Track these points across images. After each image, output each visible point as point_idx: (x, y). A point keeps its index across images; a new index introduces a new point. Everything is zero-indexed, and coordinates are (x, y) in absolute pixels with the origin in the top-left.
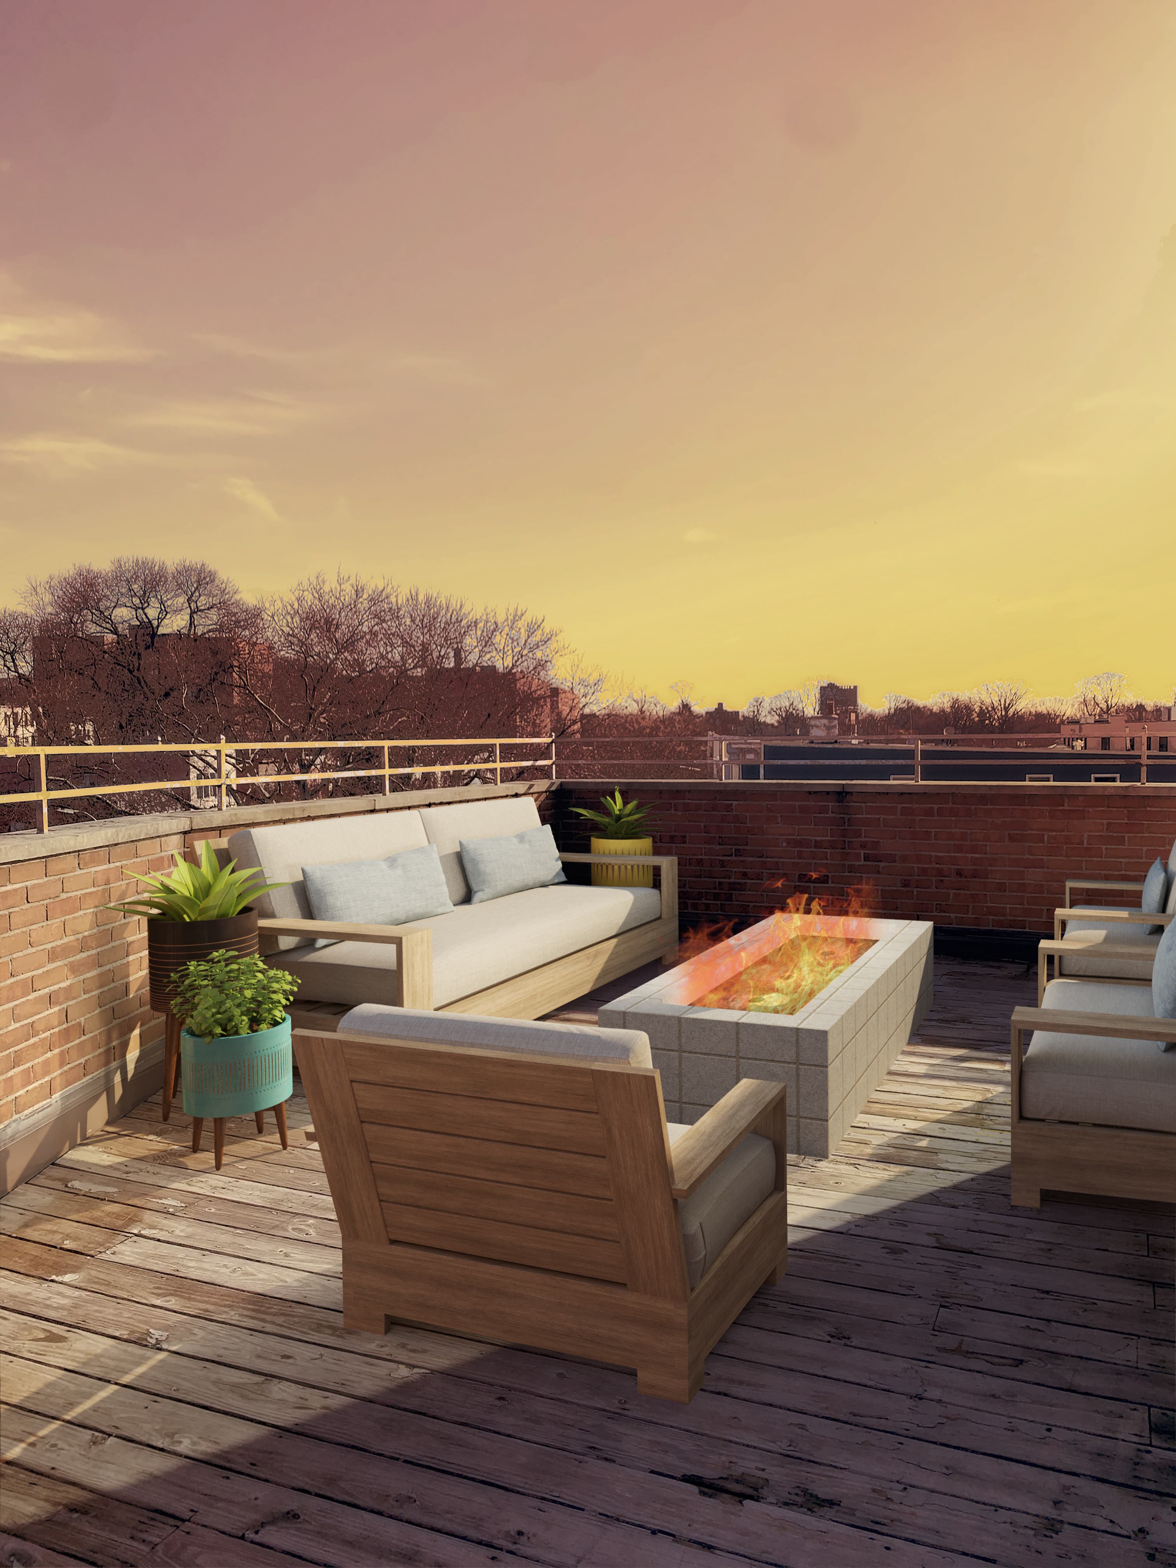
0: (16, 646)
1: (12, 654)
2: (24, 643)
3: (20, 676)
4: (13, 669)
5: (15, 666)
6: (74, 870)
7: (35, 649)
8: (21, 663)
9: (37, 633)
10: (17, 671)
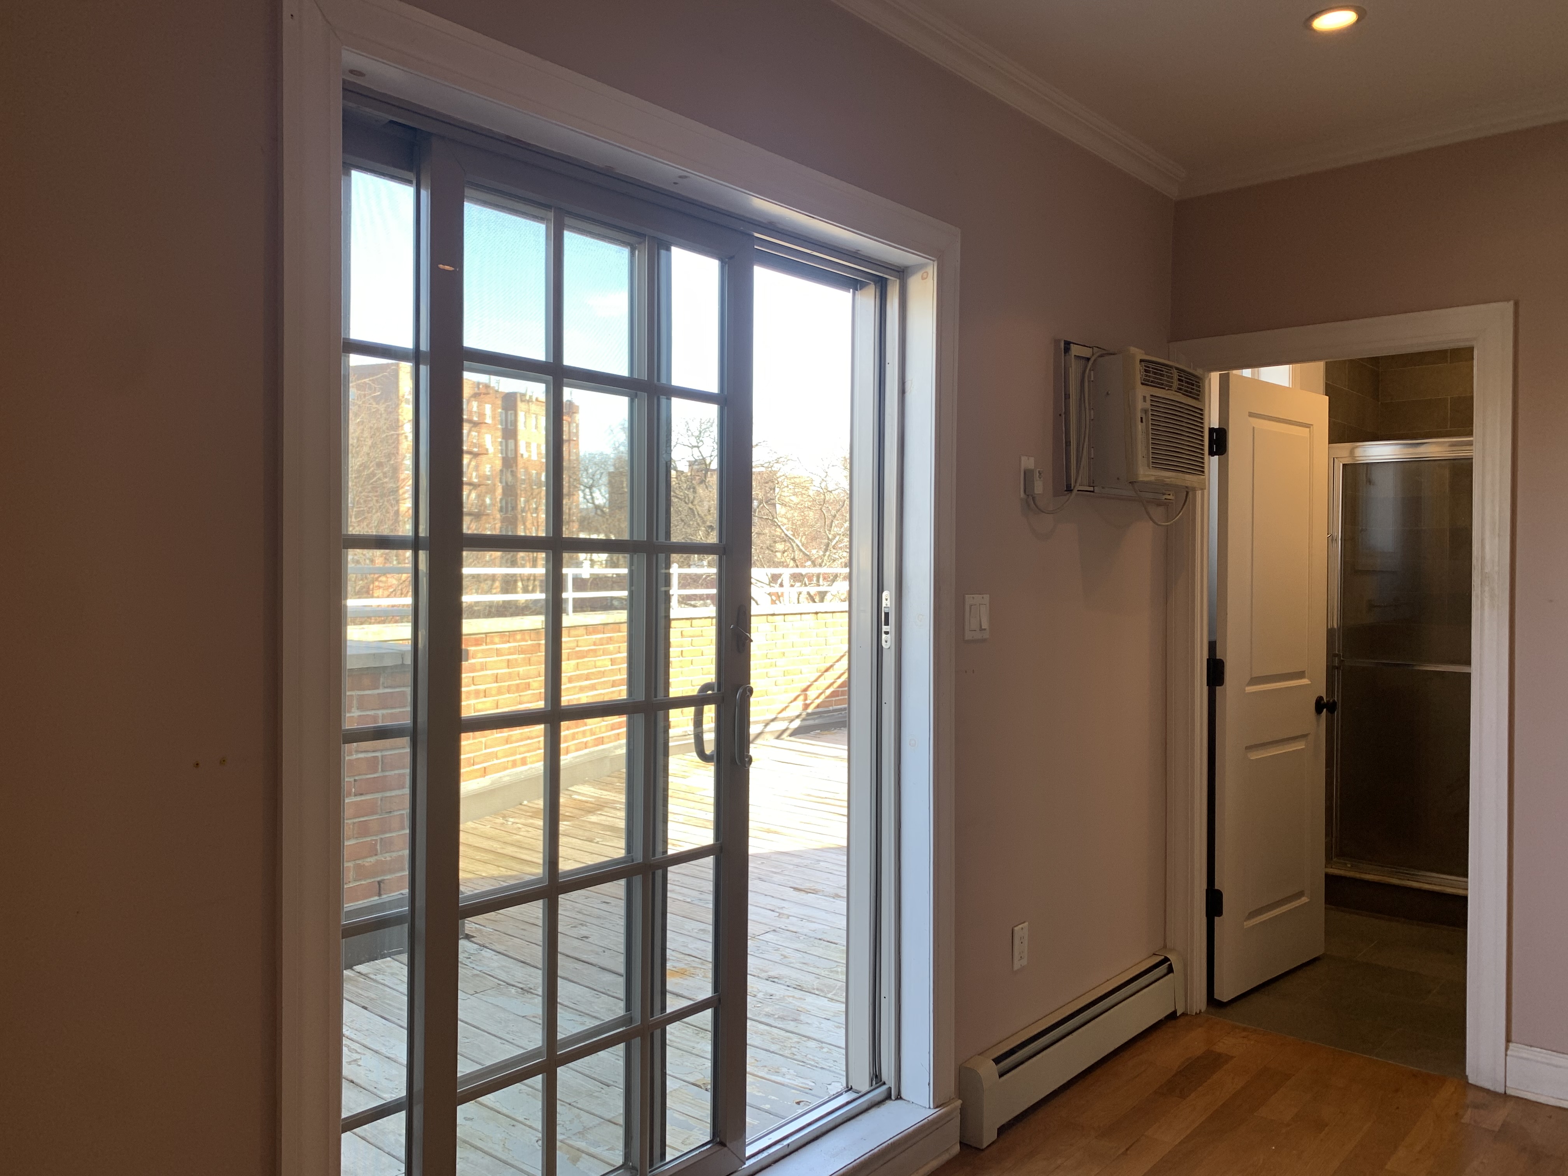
0: (594, 480)
1: (590, 488)
2: (600, 479)
3: (597, 507)
4: (591, 501)
5: (593, 498)
6: (583, 636)
7: (611, 484)
8: (596, 494)
9: (612, 469)
10: (593, 503)
